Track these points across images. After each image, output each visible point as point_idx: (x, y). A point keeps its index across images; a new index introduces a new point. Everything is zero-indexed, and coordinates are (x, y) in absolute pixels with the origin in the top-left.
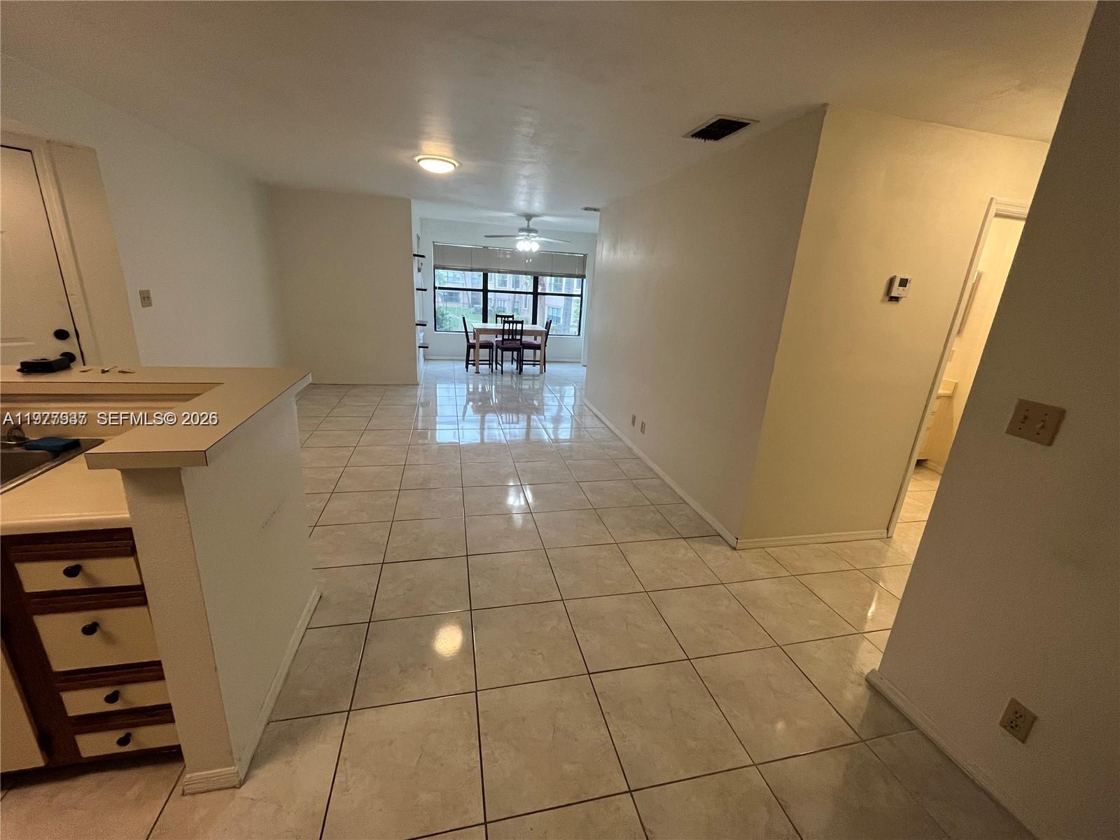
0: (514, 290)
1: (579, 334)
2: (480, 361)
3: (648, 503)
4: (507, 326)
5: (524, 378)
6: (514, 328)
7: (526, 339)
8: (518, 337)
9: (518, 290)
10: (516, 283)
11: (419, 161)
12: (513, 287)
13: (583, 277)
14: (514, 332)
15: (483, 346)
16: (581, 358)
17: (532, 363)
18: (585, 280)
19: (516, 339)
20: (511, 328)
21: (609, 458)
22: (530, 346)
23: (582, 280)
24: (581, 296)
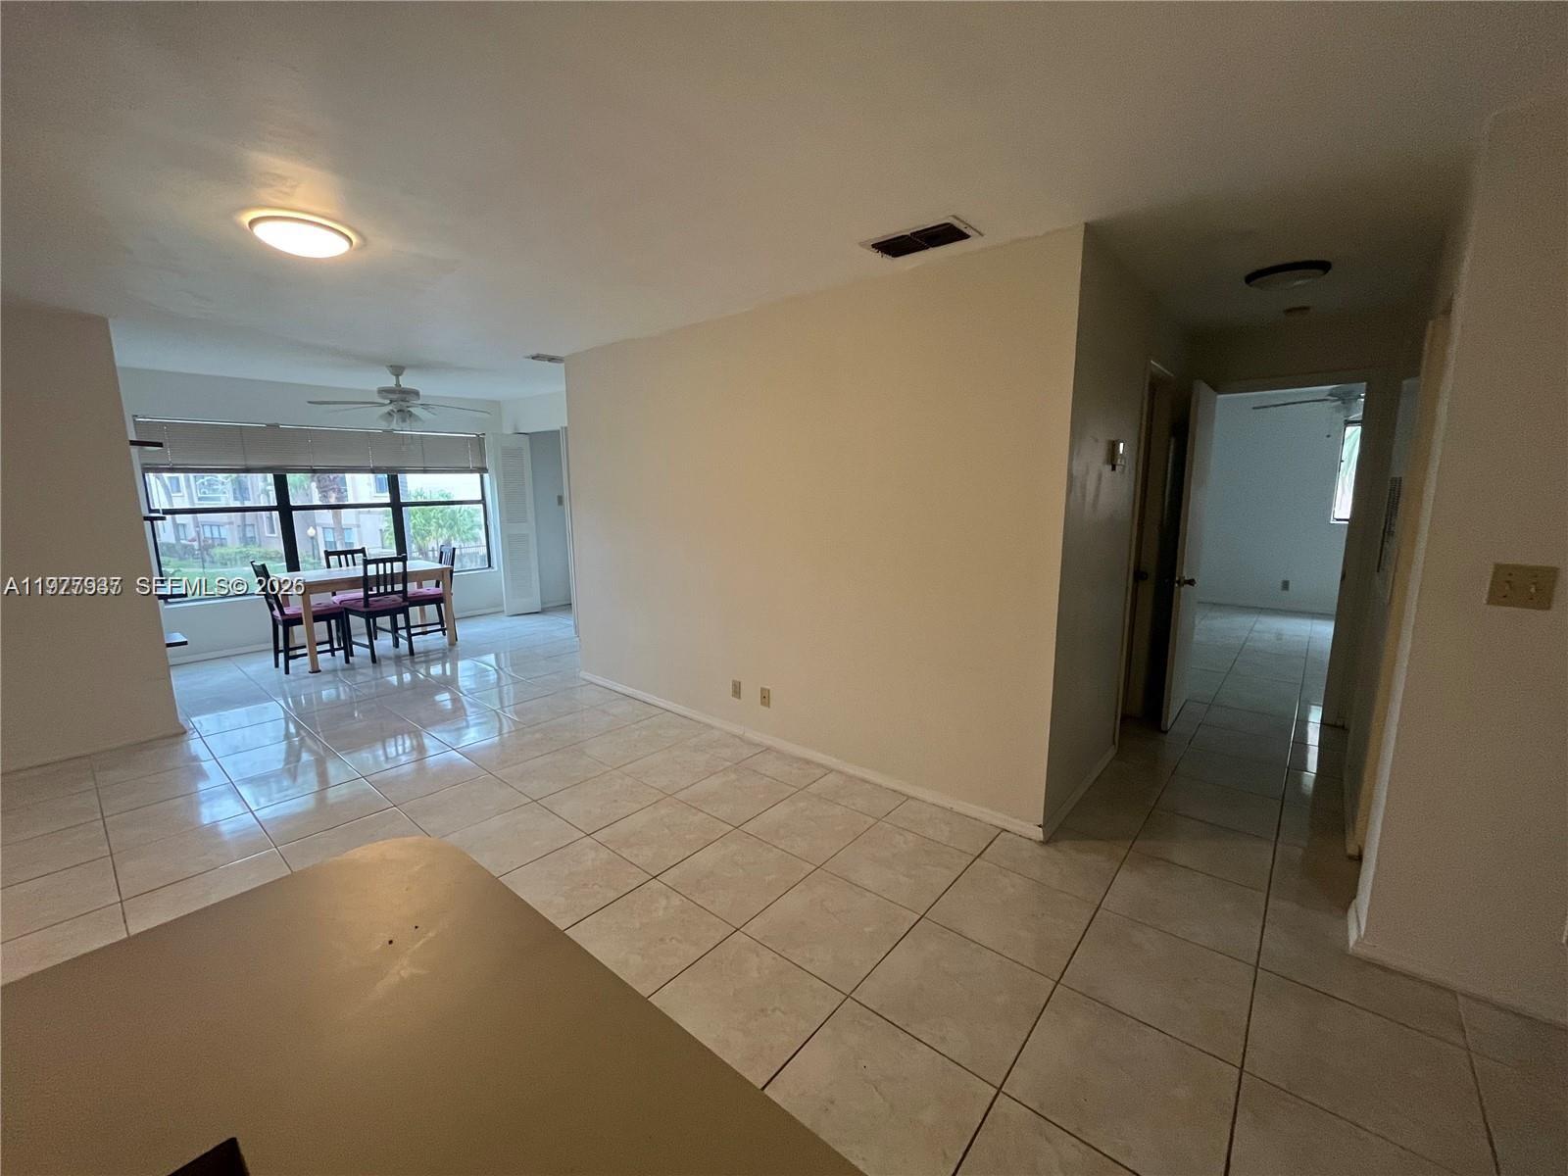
0: (238, 504)
1: (490, 566)
2: (318, 644)
3: (871, 821)
4: (372, 570)
5: (416, 660)
6: (388, 572)
7: (412, 588)
8: (398, 587)
9: (248, 504)
10: (241, 490)
11: (252, 223)
12: (236, 499)
13: (482, 470)
14: (389, 579)
15: (318, 617)
16: (502, 605)
17: (429, 629)
18: (486, 476)
19: (393, 592)
20: (381, 572)
21: (729, 764)
22: (422, 601)
23: (482, 478)
24: (483, 501)
